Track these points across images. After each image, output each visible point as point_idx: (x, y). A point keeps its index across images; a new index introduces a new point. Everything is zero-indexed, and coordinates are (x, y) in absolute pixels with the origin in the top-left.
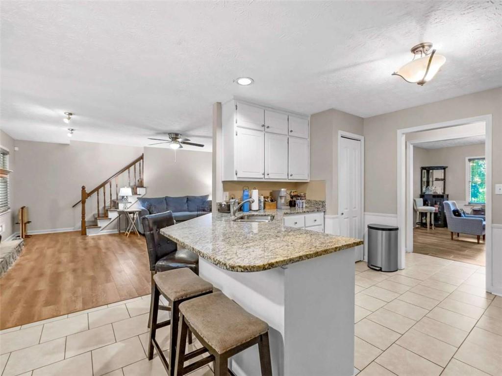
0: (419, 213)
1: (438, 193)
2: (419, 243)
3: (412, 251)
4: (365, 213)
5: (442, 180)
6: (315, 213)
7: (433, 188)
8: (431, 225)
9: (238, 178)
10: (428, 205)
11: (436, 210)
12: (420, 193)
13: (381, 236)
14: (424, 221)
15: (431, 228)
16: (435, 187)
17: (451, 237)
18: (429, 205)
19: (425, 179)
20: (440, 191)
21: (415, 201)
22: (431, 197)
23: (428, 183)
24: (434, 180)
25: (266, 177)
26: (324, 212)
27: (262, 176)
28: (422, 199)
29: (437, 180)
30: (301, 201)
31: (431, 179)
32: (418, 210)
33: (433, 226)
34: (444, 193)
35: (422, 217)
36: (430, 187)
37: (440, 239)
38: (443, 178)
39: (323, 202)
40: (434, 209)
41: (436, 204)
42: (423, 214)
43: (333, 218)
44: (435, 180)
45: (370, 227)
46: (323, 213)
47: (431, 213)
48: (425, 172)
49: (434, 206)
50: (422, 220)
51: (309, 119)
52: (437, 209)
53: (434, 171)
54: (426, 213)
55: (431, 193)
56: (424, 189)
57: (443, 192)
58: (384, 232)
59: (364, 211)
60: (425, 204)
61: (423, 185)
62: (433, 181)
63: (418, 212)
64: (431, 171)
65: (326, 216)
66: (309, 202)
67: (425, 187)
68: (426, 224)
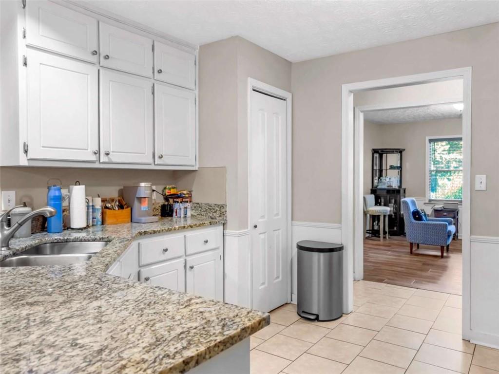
0: (370, 215)
1: (394, 187)
2: (371, 262)
3: (362, 278)
4: (294, 222)
5: (397, 168)
6: (207, 227)
7: (388, 180)
8: (385, 233)
9: (29, 160)
10: (380, 205)
11: (390, 211)
12: (370, 187)
13: (318, 261)
14: (376, 228)
15: (385, 238)
16: (390, 179)
17: (409, 251)
18: (382, 204)
19: (377, 167)
20: (395, 185)
21: (364, 198)
22: (385, 193)
23: (381, 171)
24: (388, 167)
25: (103, 159)
26: (224, 224)
27: (94, 158)
28: (373, 196)
29: (392, 167)
30: (182, 206)
31: (384, 167)
32: (368, 212)
33: (387, 235)
34: (400, 187)
35: (374, 221)
36: (383, 178)
37: (397, 254)
38: (399, 165)
39: (222, 207)
40: (388, 210)
41: (390, 202)
42: (375, 218)
43: (240, 236)
44: (390, 169)
45: (301, 248)
46: (221, 227)
47: (385, 216)
48: (376, 157)
49: (388, 206)
50: (373, 225)
51: (197, 52)
52: (392, 209)
53: (388, 155)
54: (378, 217)
55: (385, 187)
56: (376, 181)
57: (399, 185)
58: (322, 254)
59: (292, 220)
60: (377, 203)
61: (374, 176)
62: (387, 170)
63: (368, 215)
64: (384, 155)
65: (227, 232)
66: (197, 207)
67: (377, 178)
68: (378, 232)
